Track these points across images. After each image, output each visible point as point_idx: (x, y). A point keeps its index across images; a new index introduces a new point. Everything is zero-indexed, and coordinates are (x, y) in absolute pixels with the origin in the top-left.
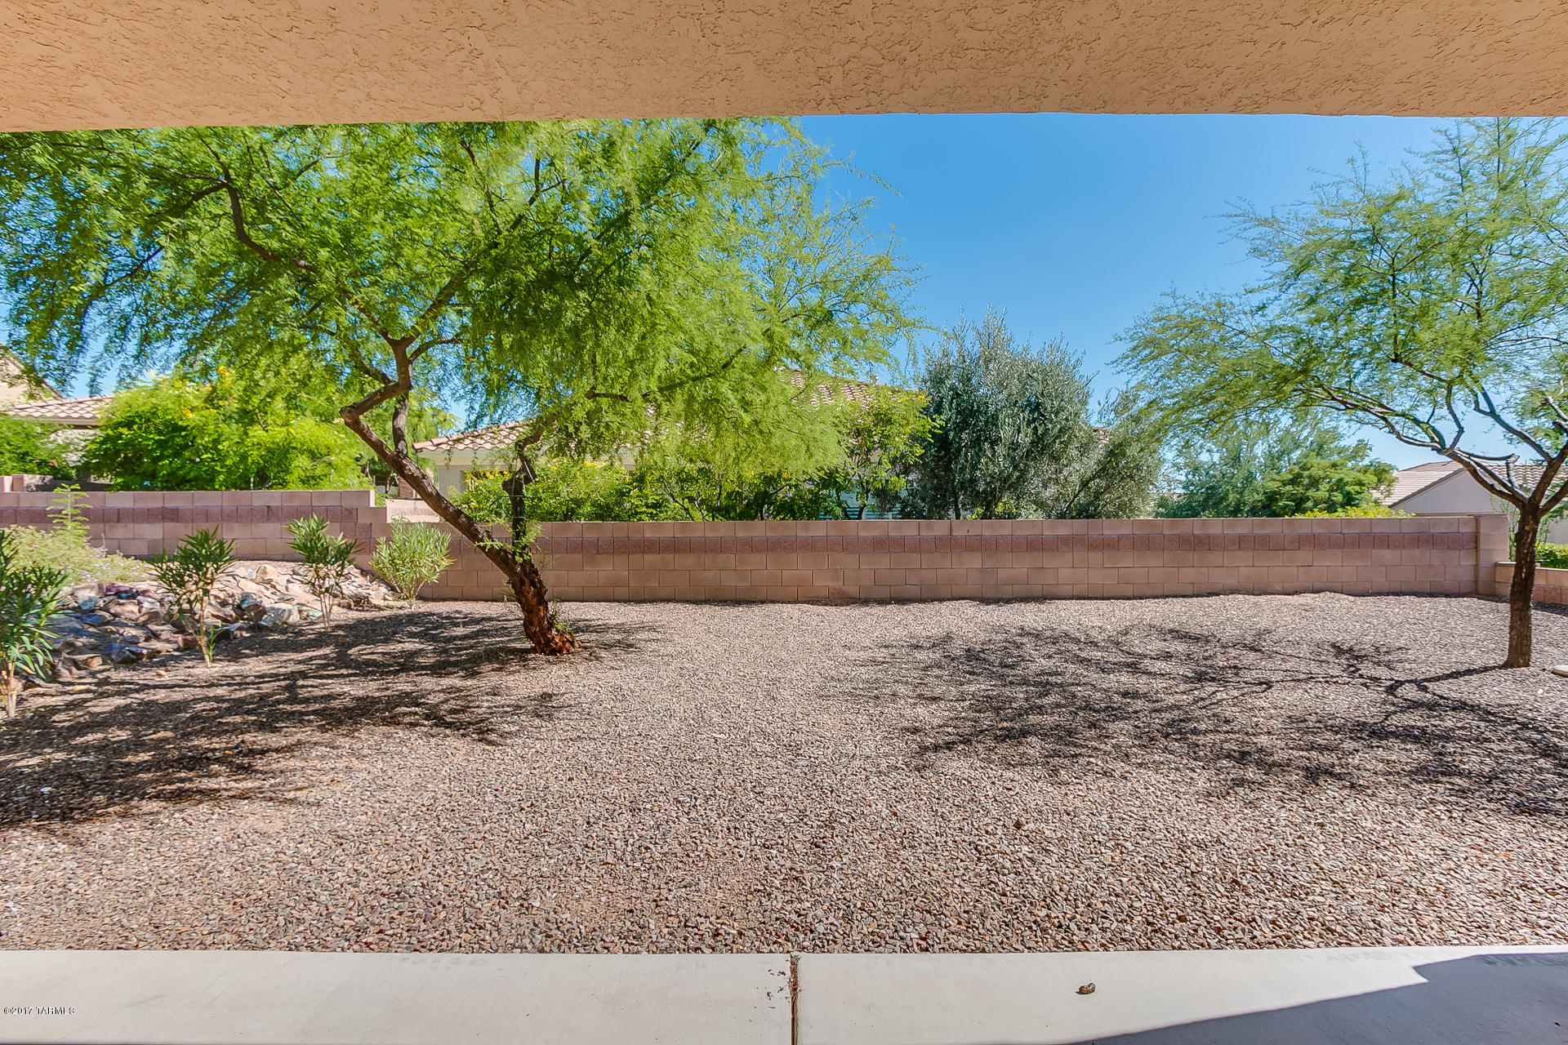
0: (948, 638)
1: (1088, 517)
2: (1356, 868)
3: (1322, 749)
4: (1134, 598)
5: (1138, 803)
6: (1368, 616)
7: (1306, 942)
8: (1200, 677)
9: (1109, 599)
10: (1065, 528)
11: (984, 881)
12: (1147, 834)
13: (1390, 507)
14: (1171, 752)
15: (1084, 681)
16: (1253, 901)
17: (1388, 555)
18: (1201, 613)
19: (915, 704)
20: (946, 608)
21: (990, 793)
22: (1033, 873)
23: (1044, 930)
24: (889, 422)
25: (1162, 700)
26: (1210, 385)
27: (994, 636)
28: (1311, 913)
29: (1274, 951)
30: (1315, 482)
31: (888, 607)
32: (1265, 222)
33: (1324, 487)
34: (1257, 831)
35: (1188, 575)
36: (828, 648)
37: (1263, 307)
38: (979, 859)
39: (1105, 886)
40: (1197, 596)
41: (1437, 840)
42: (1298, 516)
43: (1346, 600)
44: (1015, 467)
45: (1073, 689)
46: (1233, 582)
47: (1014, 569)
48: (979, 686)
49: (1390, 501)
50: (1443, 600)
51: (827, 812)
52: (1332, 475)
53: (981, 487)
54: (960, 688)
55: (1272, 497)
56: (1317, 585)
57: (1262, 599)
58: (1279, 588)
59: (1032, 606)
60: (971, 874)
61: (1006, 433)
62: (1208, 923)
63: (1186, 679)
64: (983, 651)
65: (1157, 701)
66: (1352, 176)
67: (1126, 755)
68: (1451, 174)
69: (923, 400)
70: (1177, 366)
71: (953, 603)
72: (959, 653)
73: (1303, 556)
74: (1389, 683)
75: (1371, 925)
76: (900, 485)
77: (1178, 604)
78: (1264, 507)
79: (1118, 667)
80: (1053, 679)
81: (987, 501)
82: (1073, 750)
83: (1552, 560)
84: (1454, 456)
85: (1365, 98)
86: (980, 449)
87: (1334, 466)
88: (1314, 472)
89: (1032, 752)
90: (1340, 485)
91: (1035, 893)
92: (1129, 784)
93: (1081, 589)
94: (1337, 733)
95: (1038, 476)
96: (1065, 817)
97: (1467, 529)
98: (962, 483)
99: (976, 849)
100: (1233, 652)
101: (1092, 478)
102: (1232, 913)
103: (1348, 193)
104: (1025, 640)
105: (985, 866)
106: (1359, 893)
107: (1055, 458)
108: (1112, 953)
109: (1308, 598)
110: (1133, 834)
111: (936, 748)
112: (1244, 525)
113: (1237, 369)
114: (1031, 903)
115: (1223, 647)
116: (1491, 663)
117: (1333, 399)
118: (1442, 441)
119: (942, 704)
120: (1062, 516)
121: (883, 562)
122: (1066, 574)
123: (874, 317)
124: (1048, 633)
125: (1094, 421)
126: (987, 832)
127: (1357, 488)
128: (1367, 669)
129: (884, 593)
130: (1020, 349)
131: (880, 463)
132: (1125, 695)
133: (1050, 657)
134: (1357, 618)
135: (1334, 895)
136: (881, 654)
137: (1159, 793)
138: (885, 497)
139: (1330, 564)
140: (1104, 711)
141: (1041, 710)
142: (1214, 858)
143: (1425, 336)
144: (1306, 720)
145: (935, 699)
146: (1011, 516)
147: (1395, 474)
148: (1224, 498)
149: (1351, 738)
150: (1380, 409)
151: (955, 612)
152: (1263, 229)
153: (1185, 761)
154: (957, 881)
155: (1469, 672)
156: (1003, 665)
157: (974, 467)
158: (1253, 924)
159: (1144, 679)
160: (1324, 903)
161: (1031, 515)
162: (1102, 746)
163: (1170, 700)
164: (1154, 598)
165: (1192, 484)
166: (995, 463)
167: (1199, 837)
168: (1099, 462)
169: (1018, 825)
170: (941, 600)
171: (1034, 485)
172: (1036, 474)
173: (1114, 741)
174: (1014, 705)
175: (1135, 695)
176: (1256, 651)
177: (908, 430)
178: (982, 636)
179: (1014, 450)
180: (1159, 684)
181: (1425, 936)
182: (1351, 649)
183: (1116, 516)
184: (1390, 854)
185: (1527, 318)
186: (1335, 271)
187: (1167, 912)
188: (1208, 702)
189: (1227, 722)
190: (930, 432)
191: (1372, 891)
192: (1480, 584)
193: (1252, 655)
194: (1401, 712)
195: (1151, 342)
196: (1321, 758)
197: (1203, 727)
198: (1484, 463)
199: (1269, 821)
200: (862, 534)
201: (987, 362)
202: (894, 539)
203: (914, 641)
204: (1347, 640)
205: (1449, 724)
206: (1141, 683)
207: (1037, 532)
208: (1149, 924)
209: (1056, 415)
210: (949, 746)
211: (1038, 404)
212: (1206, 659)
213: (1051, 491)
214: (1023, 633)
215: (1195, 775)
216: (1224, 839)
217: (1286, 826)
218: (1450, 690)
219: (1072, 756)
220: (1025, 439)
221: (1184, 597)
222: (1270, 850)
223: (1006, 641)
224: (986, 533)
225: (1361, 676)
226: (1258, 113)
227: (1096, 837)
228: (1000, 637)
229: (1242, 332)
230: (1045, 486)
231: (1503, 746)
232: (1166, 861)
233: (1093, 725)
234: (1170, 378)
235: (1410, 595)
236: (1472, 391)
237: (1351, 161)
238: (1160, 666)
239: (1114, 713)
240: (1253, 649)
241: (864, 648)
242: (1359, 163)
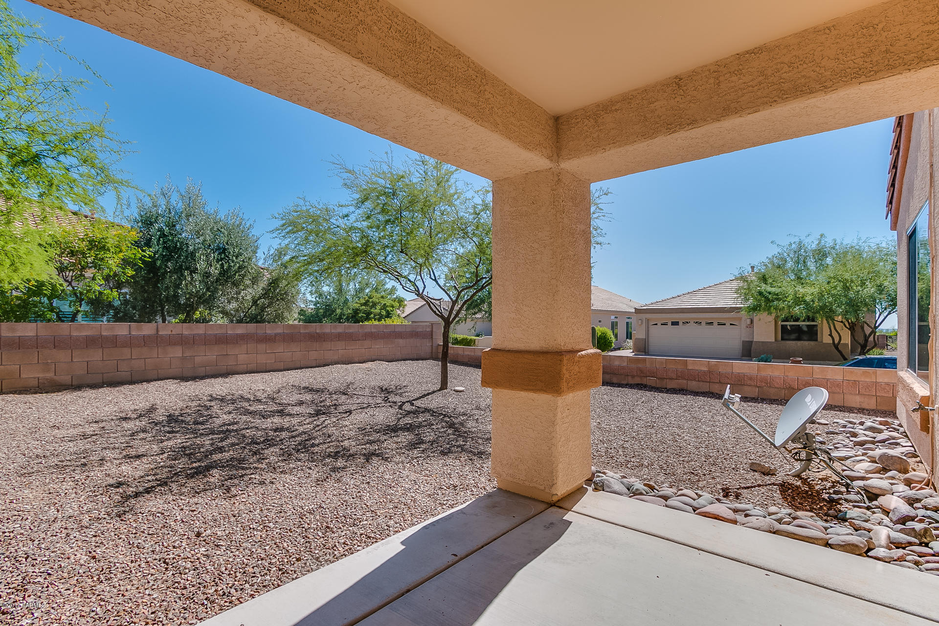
0: (152, 409)
1: (257, 322)
2: (381, 501)
3: (371, 442)
4: (285, 370)
5: (278, 496)
6: (393, 371)
7: (358, 548)
8: (318, 413)
9: (269, 372)
10: (241, 329)
11: (170, 583)
12: (282, 514)
13: (404, 318)
14: (300, 460)
15: (251, 425)
16: (336, 535)
17: (401, 342)
18: (320, 376)
19: (120, 464)
20: (152, 386)
21: (178, 518)
22: (207, 565)
23: (213, 602)
24: (104, 248)
25: (297, 430)
26: (323, 252)
27: (190, 404)
28: (361, 532)
29: (345, 559)
30: (374, 305)
31: (101, 390)
32: (349, 172)
33: (378, 307)
34: (340, 494)
35: (314, 355)
36: (36, 430)
37: (347, 216)
38: (166, 569)
39: (255, 556)
40: (318, 367)
41: (413, 476)
42: (366, 323)
43: (385, 364)
44: (208, 289)
45: (244, 432)
46: (336, 358)
47: (206, 356)
48: (178, 441)
49: (404, 315)
50: (421, 362)
51: (20, 578)
52: (382, 302)
53: (182, 301)
54: (161, 445)
55: (356, 311)
56: (374, 357)
57: (349, 366)
58: (356, 360)
59: (220, 380)
60: (159, 582)
61: (201, 265)
62: (312, 556)
63: (311, 415)
64: (181, 415)
65: (294, 431)
66: (386, 160)
67: (274, 468)
68: (422, 172)
69: (134, 235)
70: (306, 239)
71: (159, 382)
72: (161, 418)
73: (367, 343)
74: (400, 404)
75: (386, 528)
76: (113, 296)
77: (308, 372)
78: (352, 317)
79: (273, 413)
80: (231, 427)
81: (188, 310)
82: (241, 472)
83: (457, 342)
84: (422, 298)
85: (381, 130)
86: (182, 275)
87: (382, 297)
88: (374, 299)
89: (212, 480)
90: (384, 307)
91: (208, 578)
92: (274, 486)
93: (252, 367)
94: (378, 432)
95: (225, 295)
96: (233, 519)
97: (429, 330)
98: (167, 297)
99: (164, 562)
100: (335, 397)
101: (260, 298)
102: (325, 546)
103: (385, 168)
104: (213, 404)
105: (171, 572)
106: (382, 513)
107: (235, 284)
108: (257, 598)
109: (369, 365)
110: (274, 516)
111: (137, 495)
112: (340, 328)
113: (335, 245)
114: (204, 587)
115: (330, 394)
116: (436, 389)
117: (378, 267)
118: (418, 291)
119: (144, 460)
120: (240, 321)
121: (95, 356)
122: (242, 358)
123: (84, 169)
124: (229, 397)
125: (260, 263)
126: (174, 547)
127: (391, 308)
128: (392, 398)
129: (98, 379)
130: (212, 211)
131: (94, 279)
132: (276, 430)
133: (230, 413)
134: (388, 373)
135: (372, 518)
136: (89, 430)
137: (291, 487)
138: (99, 306)
139: (380, 347)
140: (262, 443)
141: (221, 450)
142: (318, 517)
143: (412, 243)
144: (365, 429)
145: (138, 457)
146: (204, 321)
147: (406, 303)
148: (334, 311)
149: (384, 434)
150: (397, 274)
151: (160, 389)
152: (348, 174)
153: (307, 464)
154: (147, 592)
155: (428, 394)
156: (196, 423)
157: (177, 286)
158: (335, 548)
159: (287, 418)
160: (367, 524)
161: (219, 320)
162: (260, 466)
163: (301, 429)
164: (296, 369)
165: (318, 303)
166: (194, 284)
167: (311, 507)
168: (263, 289)
169: (198, 535)
170: (148, 381)
171: (222, 301)
172: (223, 295)
173: (267, 461)
174: (202, 450)
175: (282, 429)
176: (345, 395)
177: (121, 255)
178: (181, 404)
179: (208, 277)
180: (295, 421)
181: (406, 525)
182: (386, 389)
183: (274, 322)
184: (395, 489)
185: (445, 242)
186: (378, 204)
187: (291, 559)
188: (321, 427)
189: (329, 436)
190: (140, 259)
191: (387, 510)
192: (433, 354)
193: (344, 397)
194: (404, 417)
195: (293, 223)
196: (371, 448)
197: (317, 442)
198: (432, 301)
199: (346, 488)
200: (75, 334)
201: (188, 216)
202: (107, 337)
203: (123, 415)
204: (385, 384)
205: (420, 420)
206: (286, 422)
207: (223, 331)
208: (280, 570)
209: (237, 258)
210: (148, 491)
211: (225, 249)
212: (321, 402)
213: (234, 305)
214: (212, 398)
215: (311, 471)
216: (323, 505)
217: (354, 487)
218: (421, 403)
219: (240, 477)
220: (215, 270)
221: (311, 367)
222: (345, 504)
223: (199, 406)
224: (186, 332)
225: (389, 402)
226: (335, 119)
227: (251, 526)
228: (195, 404)
229: (338, 226)
230: (229, 302)
231: (438, 426)
232: (292, 527)
233: (255, 453)
234: (302, 245)
235: (409, 360)
236: (428, 269)
237: (387, 153)
238: (297, 409)
239: (269, 442)
240: (344, 394)
241: (74, 426)
242: (390, 155)
